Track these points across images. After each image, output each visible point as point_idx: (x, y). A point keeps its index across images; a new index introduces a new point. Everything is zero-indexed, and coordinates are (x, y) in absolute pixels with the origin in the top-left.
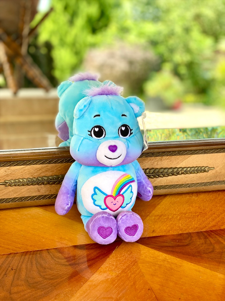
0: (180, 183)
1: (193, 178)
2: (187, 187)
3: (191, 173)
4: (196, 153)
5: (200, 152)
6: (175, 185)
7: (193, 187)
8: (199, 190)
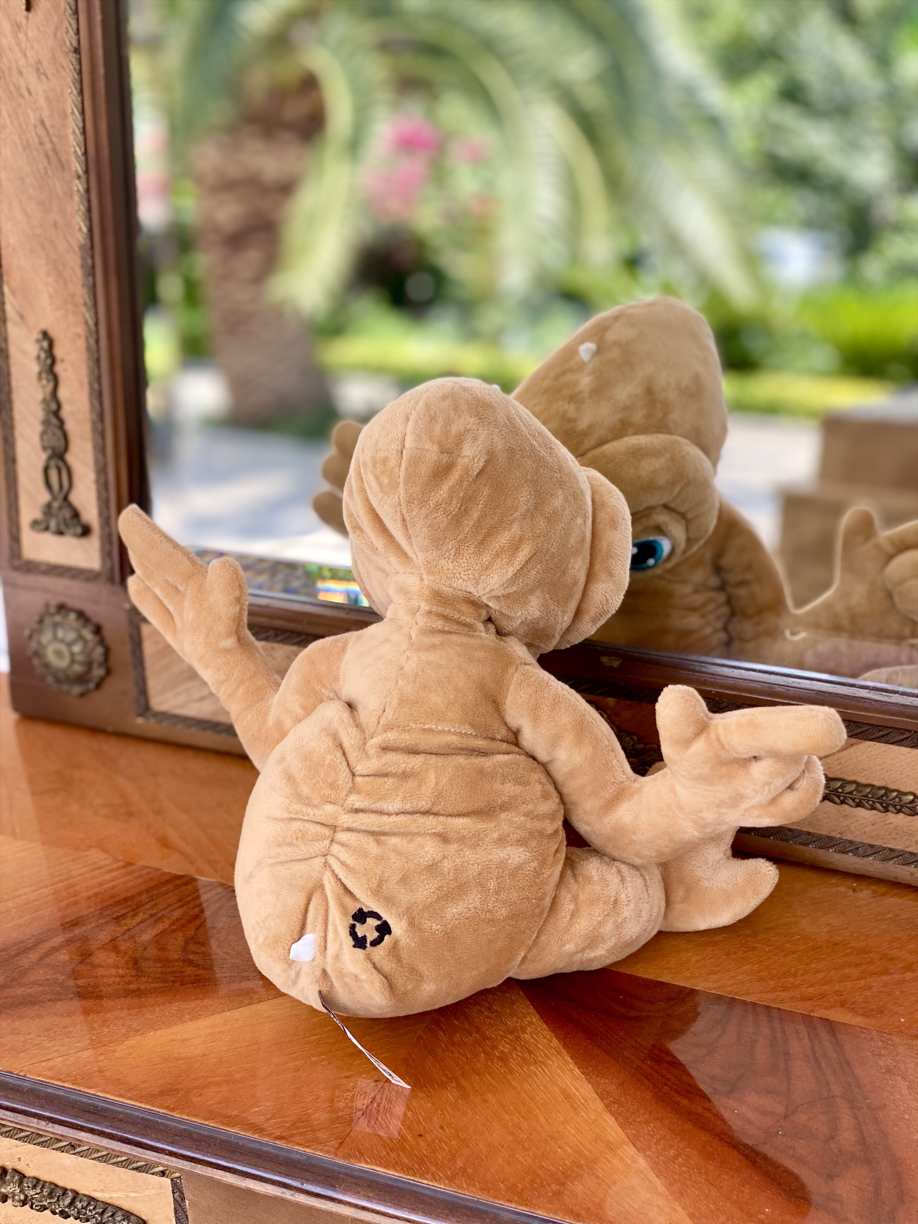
0: (824, 832)
1: (873, 827)
2: (846, 853)
3: (859, 805)
4: (877, 735)
5: (894, 737)
6: (801, 831)
7: (871, 858)
8: (896, 878)
